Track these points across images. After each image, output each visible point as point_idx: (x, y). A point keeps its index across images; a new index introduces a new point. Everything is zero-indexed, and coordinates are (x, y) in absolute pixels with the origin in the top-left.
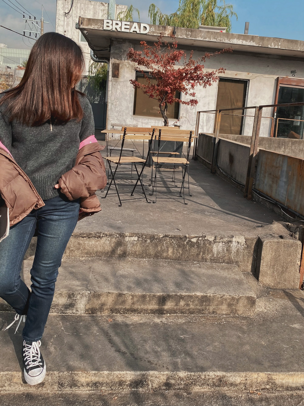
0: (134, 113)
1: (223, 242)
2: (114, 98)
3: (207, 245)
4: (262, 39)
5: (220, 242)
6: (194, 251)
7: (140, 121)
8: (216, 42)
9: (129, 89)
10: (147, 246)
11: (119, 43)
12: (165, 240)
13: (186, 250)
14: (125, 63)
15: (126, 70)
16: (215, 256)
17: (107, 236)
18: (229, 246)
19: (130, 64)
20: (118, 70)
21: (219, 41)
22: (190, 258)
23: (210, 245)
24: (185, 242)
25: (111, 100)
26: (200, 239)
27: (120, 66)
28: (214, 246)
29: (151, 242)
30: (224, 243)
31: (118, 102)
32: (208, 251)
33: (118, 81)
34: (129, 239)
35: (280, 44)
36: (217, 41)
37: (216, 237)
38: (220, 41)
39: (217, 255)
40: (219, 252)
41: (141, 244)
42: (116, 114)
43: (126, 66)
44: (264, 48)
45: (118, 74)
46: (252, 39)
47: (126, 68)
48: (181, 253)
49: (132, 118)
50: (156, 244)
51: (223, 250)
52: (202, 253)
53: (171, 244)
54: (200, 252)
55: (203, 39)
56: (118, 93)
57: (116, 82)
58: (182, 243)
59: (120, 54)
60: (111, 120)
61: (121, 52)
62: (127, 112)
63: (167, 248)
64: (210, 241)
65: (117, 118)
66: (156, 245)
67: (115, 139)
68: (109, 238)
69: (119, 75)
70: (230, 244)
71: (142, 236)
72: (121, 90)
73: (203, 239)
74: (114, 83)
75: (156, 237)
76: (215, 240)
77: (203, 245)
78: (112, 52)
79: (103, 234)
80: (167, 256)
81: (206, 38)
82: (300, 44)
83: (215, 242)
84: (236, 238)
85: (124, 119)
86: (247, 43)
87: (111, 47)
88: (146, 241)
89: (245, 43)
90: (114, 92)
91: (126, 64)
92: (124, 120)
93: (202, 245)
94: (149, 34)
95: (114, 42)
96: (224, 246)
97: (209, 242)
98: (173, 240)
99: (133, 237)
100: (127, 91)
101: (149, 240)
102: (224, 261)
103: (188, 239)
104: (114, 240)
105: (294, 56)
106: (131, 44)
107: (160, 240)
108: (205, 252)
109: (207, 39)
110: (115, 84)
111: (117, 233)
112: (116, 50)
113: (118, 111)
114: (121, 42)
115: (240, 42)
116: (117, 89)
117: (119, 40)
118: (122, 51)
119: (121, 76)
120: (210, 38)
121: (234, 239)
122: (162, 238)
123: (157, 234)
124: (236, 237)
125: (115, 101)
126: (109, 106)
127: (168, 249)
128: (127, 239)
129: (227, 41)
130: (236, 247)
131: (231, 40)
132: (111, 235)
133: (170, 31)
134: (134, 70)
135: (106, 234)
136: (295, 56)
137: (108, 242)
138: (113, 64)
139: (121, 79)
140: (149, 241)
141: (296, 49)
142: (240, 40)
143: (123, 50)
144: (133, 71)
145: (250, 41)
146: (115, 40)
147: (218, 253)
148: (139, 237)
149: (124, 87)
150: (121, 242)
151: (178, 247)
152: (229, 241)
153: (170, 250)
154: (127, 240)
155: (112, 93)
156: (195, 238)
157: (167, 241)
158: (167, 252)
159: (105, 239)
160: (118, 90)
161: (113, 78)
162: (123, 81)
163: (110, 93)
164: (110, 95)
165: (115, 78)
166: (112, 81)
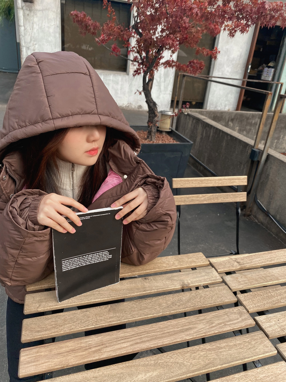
2: (30, 38)
9: (53, 23)
25: (25, 42)
31: (36, 46)
33: (33, 8)
56: (35, 30)
57: (30, 10)
72: (40, 25)
74: (27, 12)
90: (28, 28)
100: (49, 27)
110: (28, 15)
116: (33, 24)
125: (31, 44)
139: (38, 5)
149: (45, 19)
155: (25, 29)
160: (35, 26)
161: (24, 4)
162: (41, 9)
163: (22, 29)
164: (23, 32)
165: (28, 4)
166: (22, 8)
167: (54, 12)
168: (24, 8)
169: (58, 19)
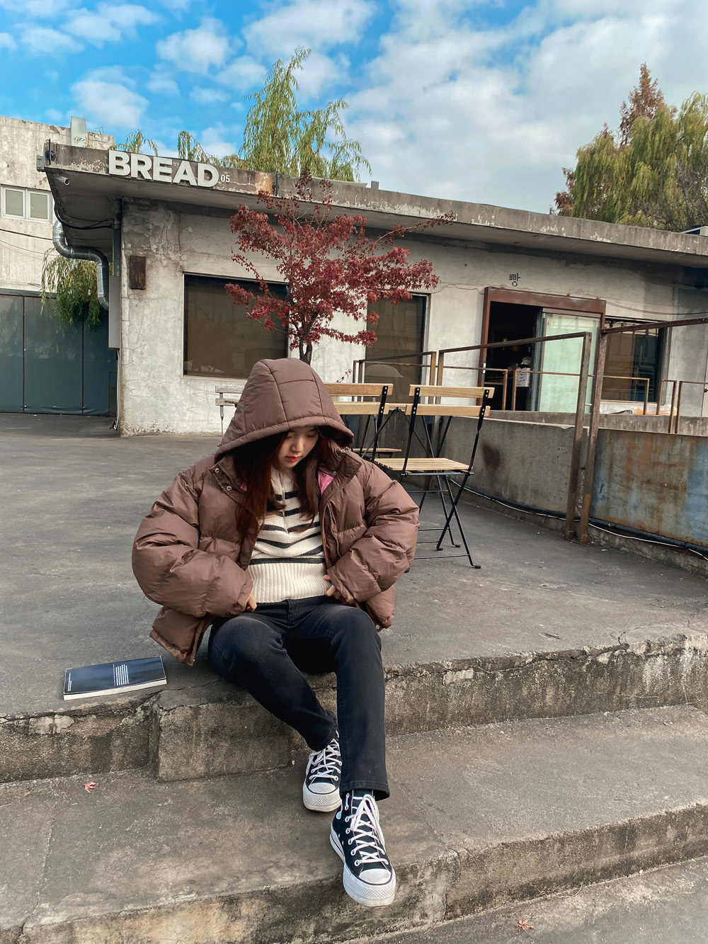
0: (185, 373)
1: (663, 655)
2: (136, 337)
3: (631, 667)
4: (459, 205)
5: (658, 655)
6: (603, 685)
7: (202, 387)
8: (366, 210)
9: (172, 315)
10: (497, 690)
11: (143, 210)
12: (539, 668)
13: (586, 687)
14: (158, 256)
15: (162, 272)
16: (648, 690)
17: (397, 676)
18: (678, 662)
19: (170, 259)
20: (143, 271)
21: (372, 208)
22: (593, 704)
23: (637, 665)
24: (584, 667)
25: (129, 343)
26: (617, 653)
27: (148, 262)
28: (647, 667)
29: (506, 677)
30: (666, 657)
31: (146, 347)
32: (632, 681)
33: (145, 296)
34: (453, 678)
35: (493, 217)
36: (368, 208)
37: (649, 644)
38: (374, 208)
39: (653, 686)
40: (657, 682)
41: (481, 686)
42: (143, 374)
43: (161, 262)
44: (461, 225)
45: (144, 281)
46: (439, 205)
47: (162, 268)
48: (573, 695)
49: (183, 382)
50: (518, 681)
51: (664, 672)
52: (618, 689)
53: (551, 676)
54: (615, 688)
55: (338, 203)
56: (145, 326)
57: (140, 300)
58: (577, 670)
59: (147, 236)
60: (133, 388)
61: (149, 230)
62: (170, 368)
63: (544, 687)
64: (638, 657)
65: (148, 384)
66: (518, 684)
67: (145, 431)
68: (404, 682)
69: (147, 283)
70: (678, 656)
71: (484, 664)
72: (153, 318)
73: (624, 653)
74: (135, 302)
75: (517, 663)
76: (648, 651)
77: (622, 667)
78: (126, 229)
79: (388, 672)
80: (542, 709)
81: (344, 201)
82: (532, 219)
83: (649, 656)
84: (690, 640)
85: (164, 384)
86: (428, 213)
87: (124, 219)
88: (494, 677)
89: (424, 213)
90: (136, 323)
91: (161, 259)
92: (163, 387)
93: (619, 669)
94: (218, 188)
95: (131, 207)
96: (667, 664)
97: (635, 658)
98: (556, 666)
99: (464, 671)
100: (166, 321)
101: (500, 674)
102: (666, 700)
103: (590, 659)
104: (415, 684)
105: (516, 244)
106: (171, 212)
107: (528, 670)
108: (626, 686)
109: (347, 204)
110: (136, 305)
111: (423, 666)
112: (135, 225)
113: (148, 366)
114: (146, 208)
115: (414, 211)
116: (142, 317)
117: (141, 202)
118: (151, 227)
119: (150, 285)
120: (352, 201)
121: (687, 644)
122: (530, 663)
123: (519, 655)
124: (691, 637)
125: (139, 345)
126: (127, 357)
127: (545, 690)
128: (449, 678)
129: (388, 209)
130: (691, 663)
131: (396, 207)
132: (407, 673)
133: (265, 182)
134: (180, 271)
135: (394, 671)
136: (518, 245)
137: (401, 693)
138: (131, 259)
139: (151, 292)
140: (500, 676)
141: (524, 228)
142: (415, 208)
143: (153, 225)
144: (179, 274)
145: (436, 209)
146: (132, 201)
147: (655, 681)
148: (476, 670)
149: (161, 310)
150: (433, 689)
151: (567, 681)
152: (676, 649)
153: (550, 693)
154: (448, 682)
155: (130, 325)
156: (606, 654)
157: (543, 670)
158: (544, 697)
159: (393, 687)
160: (145, 319)
161: (131, 292)
162: (156, 297)
163: (126, 325)
164: (127, 329)
165: (137, 291)
166: (129, 298)
167: (175, 300)
168: (131, 297)
169: (180, 308)
